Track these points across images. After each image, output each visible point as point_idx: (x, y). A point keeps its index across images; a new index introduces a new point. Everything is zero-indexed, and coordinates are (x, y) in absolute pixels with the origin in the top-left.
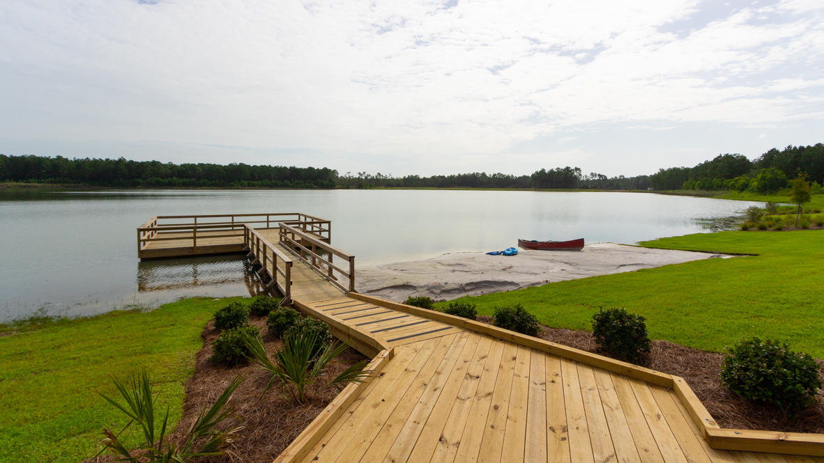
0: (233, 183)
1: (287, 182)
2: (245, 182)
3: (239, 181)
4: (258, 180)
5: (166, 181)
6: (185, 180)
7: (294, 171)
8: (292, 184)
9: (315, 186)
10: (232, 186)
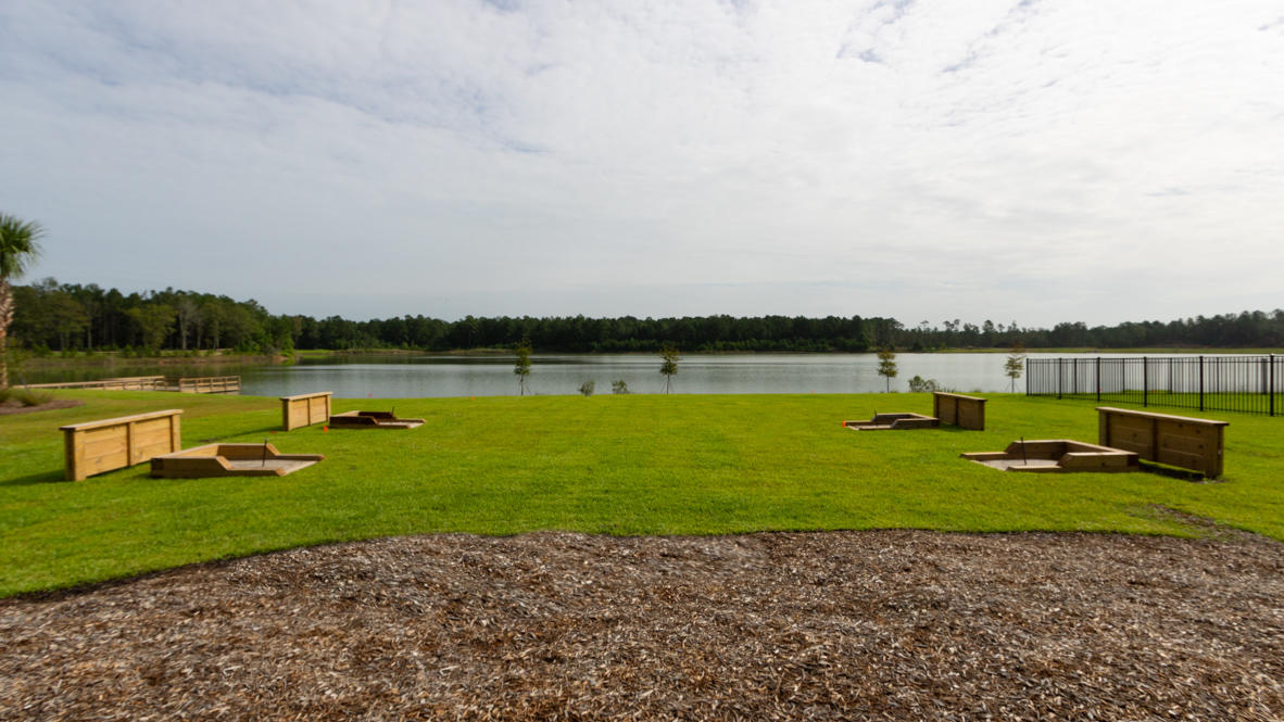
0: (703, 345)
1: (785, 342)
2: (719, 344)
3: (713, 342)
4: (740, 341)
5: (622, 343)
6: (645, 342)
7: (801, 323)
8: (793, 346)
9: (830, 349)
10: (703, 349)
